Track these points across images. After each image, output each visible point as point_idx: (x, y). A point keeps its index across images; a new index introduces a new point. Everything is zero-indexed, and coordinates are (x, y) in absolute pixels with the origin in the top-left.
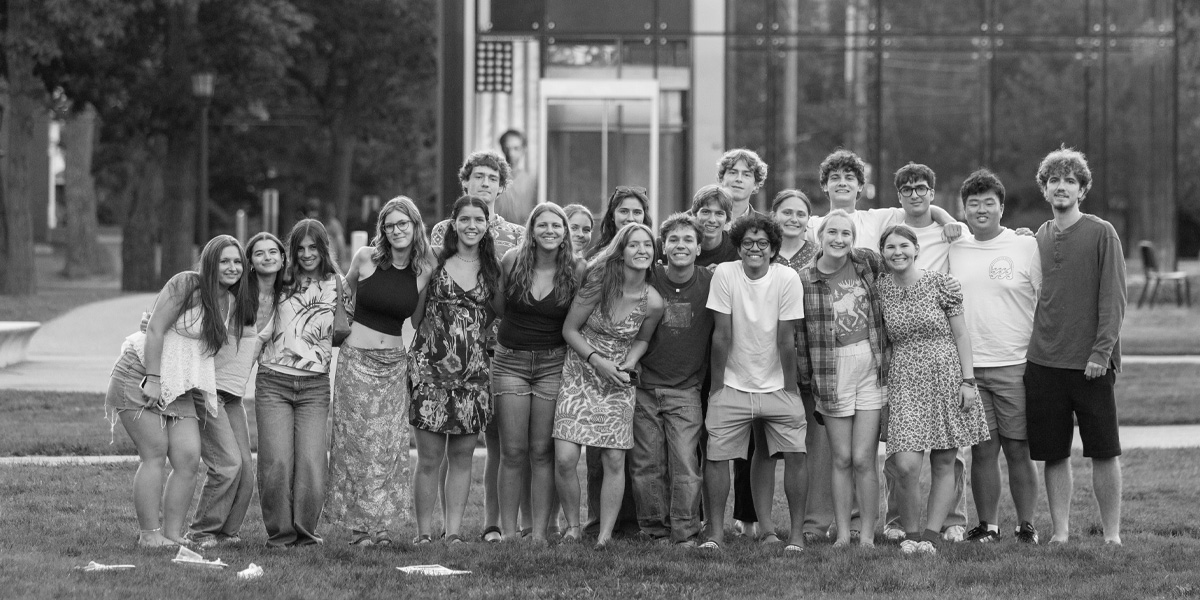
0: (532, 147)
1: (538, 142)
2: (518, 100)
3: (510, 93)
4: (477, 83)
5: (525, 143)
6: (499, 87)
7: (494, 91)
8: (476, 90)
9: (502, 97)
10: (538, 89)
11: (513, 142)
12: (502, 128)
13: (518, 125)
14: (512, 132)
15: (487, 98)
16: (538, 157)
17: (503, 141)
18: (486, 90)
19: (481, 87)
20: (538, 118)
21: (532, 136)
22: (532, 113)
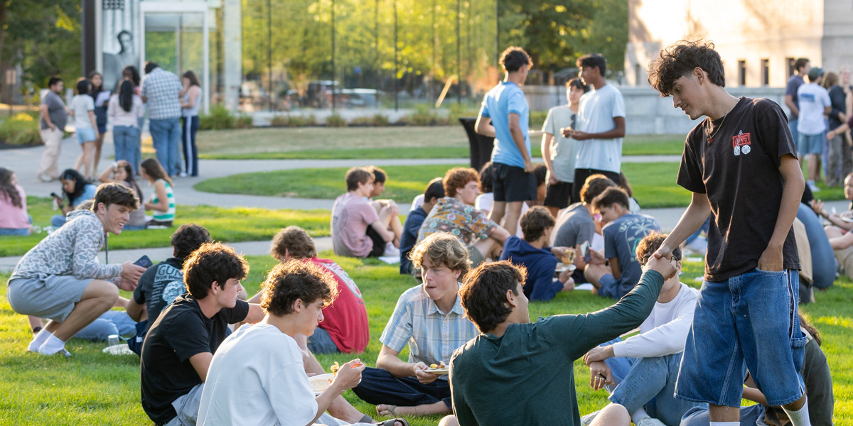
0: (136, 40)
1: (139, 37)
2: (127, 13)
3: (123, 10)
4: (103, 4)
5: (132, 38)
6: (117, 6)
7: (114, 9)
8: (104, 9)
9: (118, 12)
10: (139, 8)
11: (125, 37)
12: (119, 30)
13: (128, 28)
14: (124, 32)
15: (109, 13)
16: (140, 46)
17: (119, 37)
18: (109, 8)
19: (107, 6)
20: (139, 24)
21: (136, 33)
22: (136, 21)
